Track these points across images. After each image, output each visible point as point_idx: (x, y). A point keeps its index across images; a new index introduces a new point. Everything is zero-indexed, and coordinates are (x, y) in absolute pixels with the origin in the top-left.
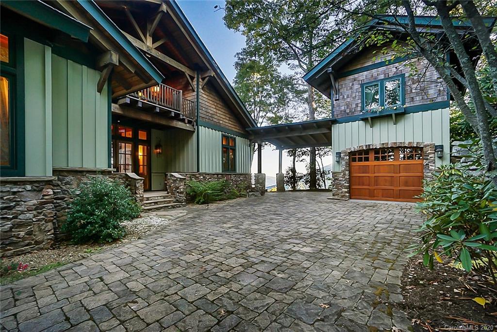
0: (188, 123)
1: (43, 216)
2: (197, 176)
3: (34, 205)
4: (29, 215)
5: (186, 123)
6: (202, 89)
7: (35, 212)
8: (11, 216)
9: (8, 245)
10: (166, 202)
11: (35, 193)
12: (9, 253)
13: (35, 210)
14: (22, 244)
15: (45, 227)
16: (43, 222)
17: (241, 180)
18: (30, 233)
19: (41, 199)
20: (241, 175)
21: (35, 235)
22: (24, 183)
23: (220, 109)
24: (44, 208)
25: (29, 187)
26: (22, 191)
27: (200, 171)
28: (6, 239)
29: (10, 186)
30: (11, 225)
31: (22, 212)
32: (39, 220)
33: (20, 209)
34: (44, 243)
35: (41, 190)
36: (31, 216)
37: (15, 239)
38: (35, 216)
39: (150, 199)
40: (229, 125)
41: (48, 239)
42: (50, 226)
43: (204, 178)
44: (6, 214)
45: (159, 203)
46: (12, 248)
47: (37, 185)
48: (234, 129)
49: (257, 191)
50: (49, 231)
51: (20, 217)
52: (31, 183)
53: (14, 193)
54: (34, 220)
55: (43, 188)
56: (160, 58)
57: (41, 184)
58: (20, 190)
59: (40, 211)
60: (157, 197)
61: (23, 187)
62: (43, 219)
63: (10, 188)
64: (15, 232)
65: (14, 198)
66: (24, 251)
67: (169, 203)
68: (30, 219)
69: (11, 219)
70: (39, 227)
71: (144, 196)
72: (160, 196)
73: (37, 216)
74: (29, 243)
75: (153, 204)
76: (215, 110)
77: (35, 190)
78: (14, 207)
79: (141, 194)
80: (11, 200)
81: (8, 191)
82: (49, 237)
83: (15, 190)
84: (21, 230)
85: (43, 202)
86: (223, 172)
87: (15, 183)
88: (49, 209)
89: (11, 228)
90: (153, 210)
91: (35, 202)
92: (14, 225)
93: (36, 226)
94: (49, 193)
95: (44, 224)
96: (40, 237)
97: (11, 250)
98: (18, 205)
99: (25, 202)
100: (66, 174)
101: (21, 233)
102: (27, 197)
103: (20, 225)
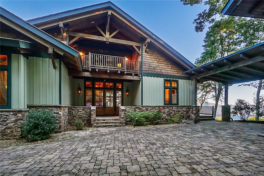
0: (135, 75)
1: (17, 125)
2: (140, 108)
3: (13, 120)
4: (12, 124)
5: (133, 76)
6: (145, 52)
7: (14, 123)
8: (5, 124)
9: (4, 135)
10: (113, 123)
11: (14, 115)
12: (4, 138)
13: (14, 122)
14: (9, 135)
15: (18, 130)
16: (17, 128)
17: (183, 111)
18: (12, 132)
19: (17, 118)
20: (183, 107)
21: (14, 133)
22: (10, 111)
23: (163, 63)
24: (17, 122)
25: (11, 113)
26: (9, 115)
27: (143, 105)
28: (3, 133)
29: (5, 112)
30: (5, 128)
31: (9, 123)
32: (15, 127)
33: (8, 122)
34: (17, 137)
35: (16, 115)
36: (12, 125)
37: (6, 133)
38: (13, 125)
39: (105, 120)
40: (172, 72)
41: (19, 135)
42: (19, 129)
43: (146, 109)
44: (3, 123)
45: (108, 123)
46: (5, 136)
47: (15, 112)
48: (176, 75)
49: (192, 120)
50: (19, 132)
51: (8, 125)
52: (13, 111)
53: (7, 115)
54: (13, 126)
55: (17, 114)
56: (114, 42)
57: (16, 112)
58: (8, 114)
59: (16, 123)
60: (110, 119)
61: (9, 113)
62: (17, 127)
63: (5, 113)
64: (7, 130)
65: (6, 117)
66: (9, 138)
67: (115, 124)
68: (12, 126)
69: (5, 125)
70: (15, 129)
71: (96, 119)
72: (112, 119)
73: (14, 125)
74: (11, 135)
75: (105, 123)
76: (157, 64)
77: (14, 114)
78: (6, 121)
79: (94, 117)
80: (5, 118)
81: (4, 115)
82: (19, 134)
83: (6, 114)
84: (9, 130)
85: (17, 119)
86: (164, 105)
87: (7, 111)
88: (19, 123)
89: (5, 129)
90: (101, 127)
91: (14, 119)
92: (6, 128)
93: (14, 129)
94: (19, 116)
95: (17, 129)
96: (15, 134)
97: (5, 137)
98: (8, 120)
99: (10, 119)
100: (38, 107)
101: (8, 131)
102: (11, 117)
103: (8, 128)
